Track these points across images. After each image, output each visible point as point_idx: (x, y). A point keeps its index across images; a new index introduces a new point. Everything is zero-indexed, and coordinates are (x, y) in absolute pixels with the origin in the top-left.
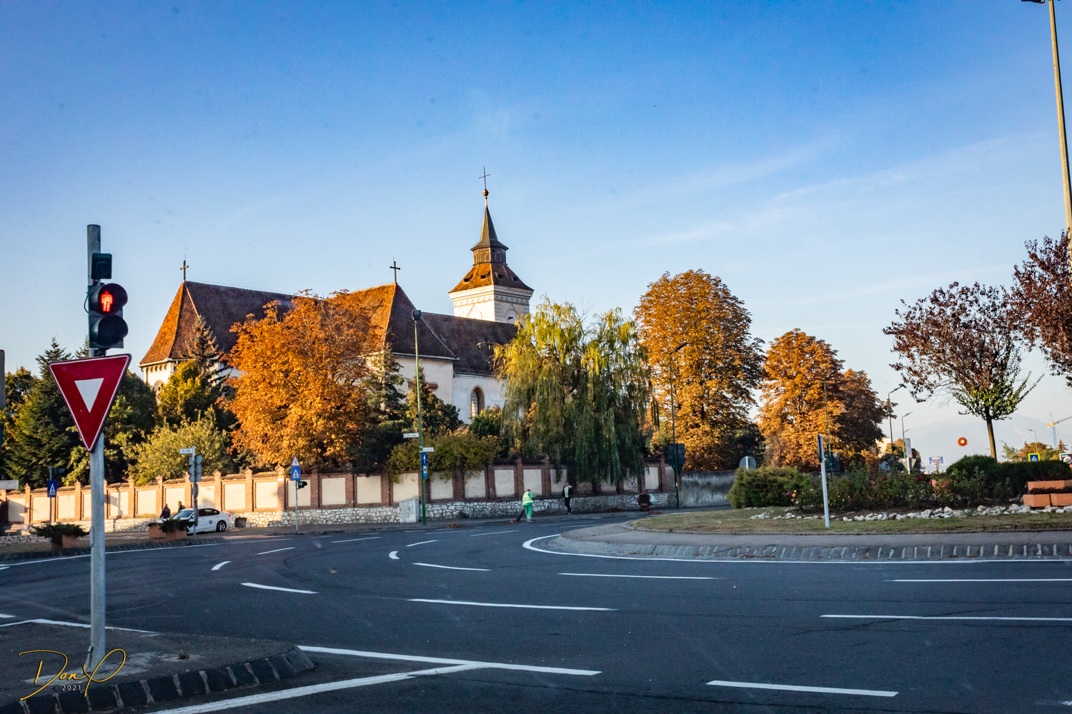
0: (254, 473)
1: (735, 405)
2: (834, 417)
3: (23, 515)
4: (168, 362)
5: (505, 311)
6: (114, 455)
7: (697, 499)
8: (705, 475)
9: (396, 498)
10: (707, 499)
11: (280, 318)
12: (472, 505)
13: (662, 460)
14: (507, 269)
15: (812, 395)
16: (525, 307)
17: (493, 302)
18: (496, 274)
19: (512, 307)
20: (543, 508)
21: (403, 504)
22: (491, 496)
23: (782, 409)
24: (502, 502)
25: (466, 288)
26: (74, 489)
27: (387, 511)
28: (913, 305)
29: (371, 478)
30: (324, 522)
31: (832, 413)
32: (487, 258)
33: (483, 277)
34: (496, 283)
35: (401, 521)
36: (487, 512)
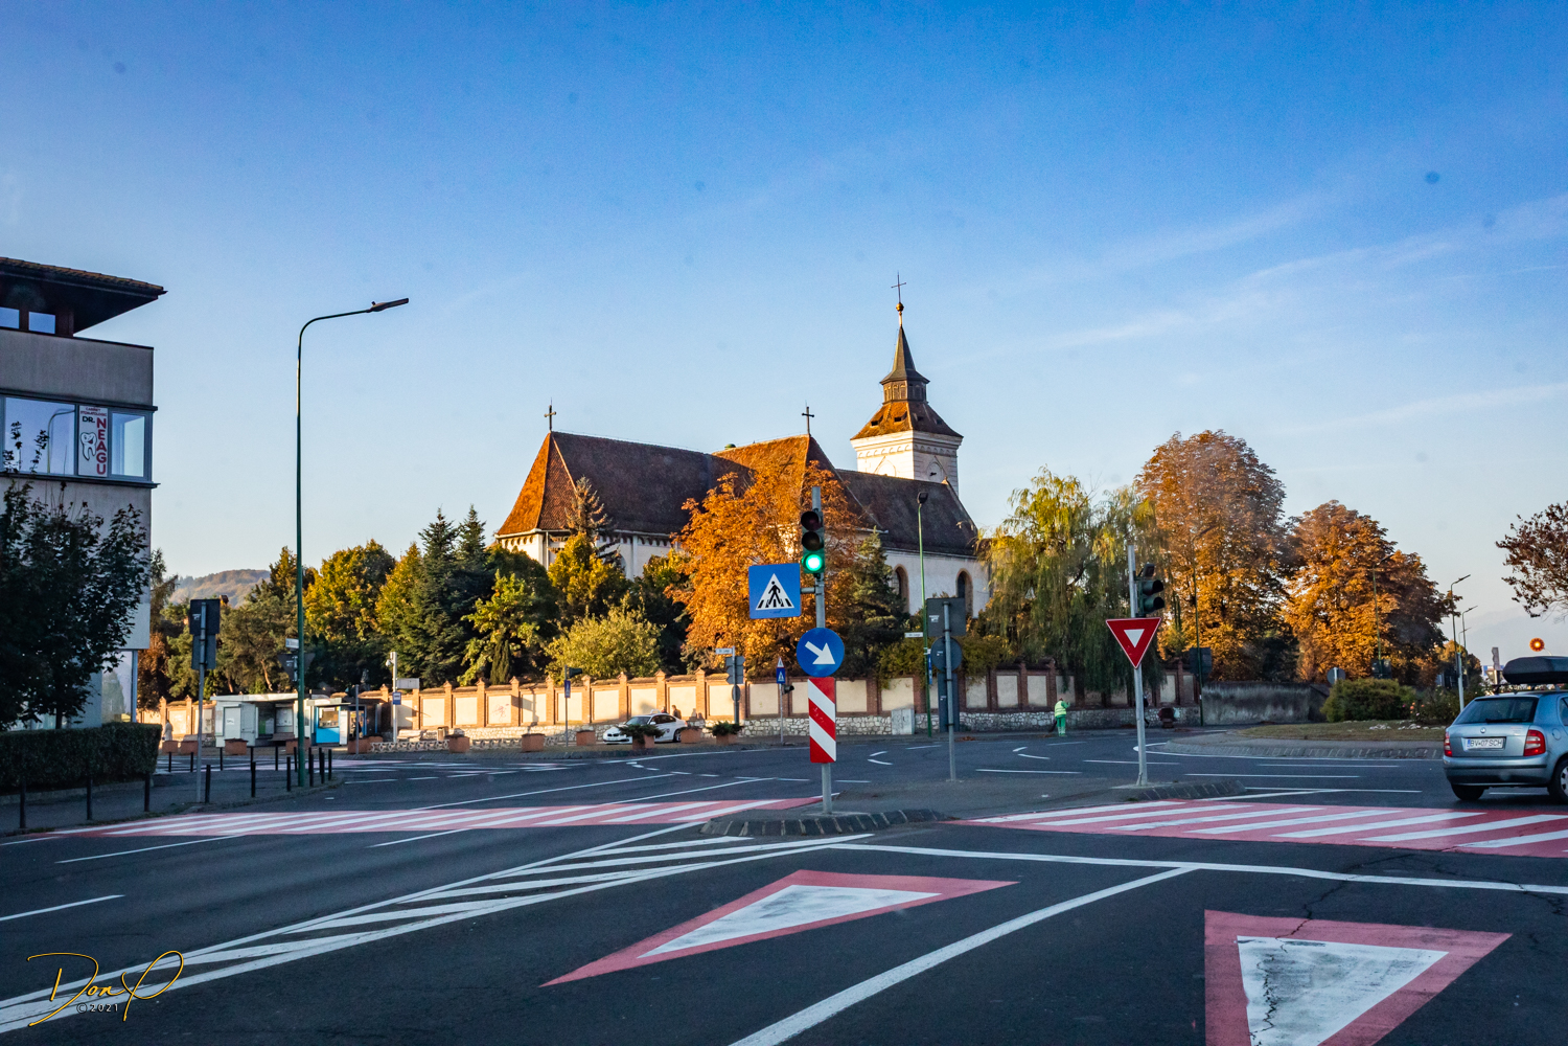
0: (707, 674)
1: (1263, 599)
2: (1383, 615)
3: (410, 719)
4: (537, 533)
5: (926, 465)
6: (517, 650)
7: (1219, 715)
8: (1229, 686)
9: (886, 705)
10: (1230, 717)
11: (739, 493)
12: (974, 716)
13: (1180, 667)
14: (929, 408)
15: (1354, 586)
16: (952, 459)
17: (912, 452)
18: (915, 415)
19: (935, 460)
20: (1049, 722)
21: (896, 713)
22: (992, 706)
23: (1314, 603)
24: (1005, 713)
25: (874, 434)
26: (476, 690)
27: (875, 721)
28: (1529, 520)
29: (856, 683)
30: (796, 733)
31: (1380, 609)
32: (903, 394)
33: (897, 419)
34: (916, 428)
35: (894, 732)
36: (990, 725)
